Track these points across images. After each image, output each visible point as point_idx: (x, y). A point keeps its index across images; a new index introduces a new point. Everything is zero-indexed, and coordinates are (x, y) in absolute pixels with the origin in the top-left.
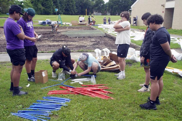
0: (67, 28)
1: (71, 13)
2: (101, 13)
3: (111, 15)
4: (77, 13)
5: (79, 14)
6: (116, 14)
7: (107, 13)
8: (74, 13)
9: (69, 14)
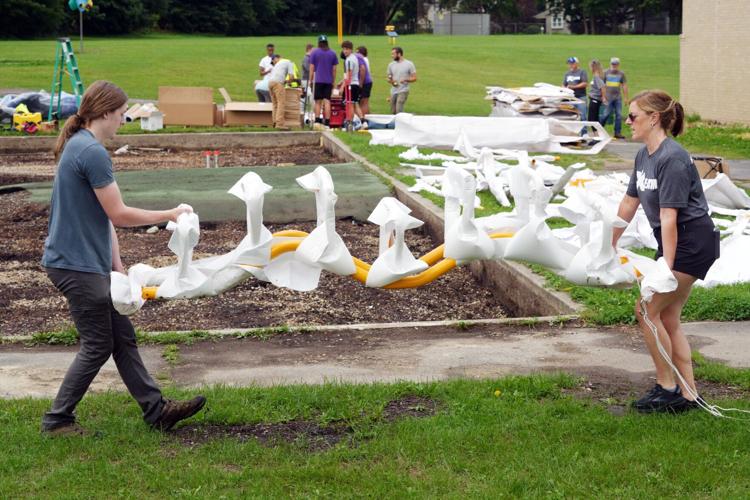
0: (124, 149)
1: (225, 14)
2: (487, 17)
3: (577, 28)
4: (281, 14)
5: (302, 24)
6: (622, 19)
7: (541, 16)
8: (251, 15)
9: (216, 23)
